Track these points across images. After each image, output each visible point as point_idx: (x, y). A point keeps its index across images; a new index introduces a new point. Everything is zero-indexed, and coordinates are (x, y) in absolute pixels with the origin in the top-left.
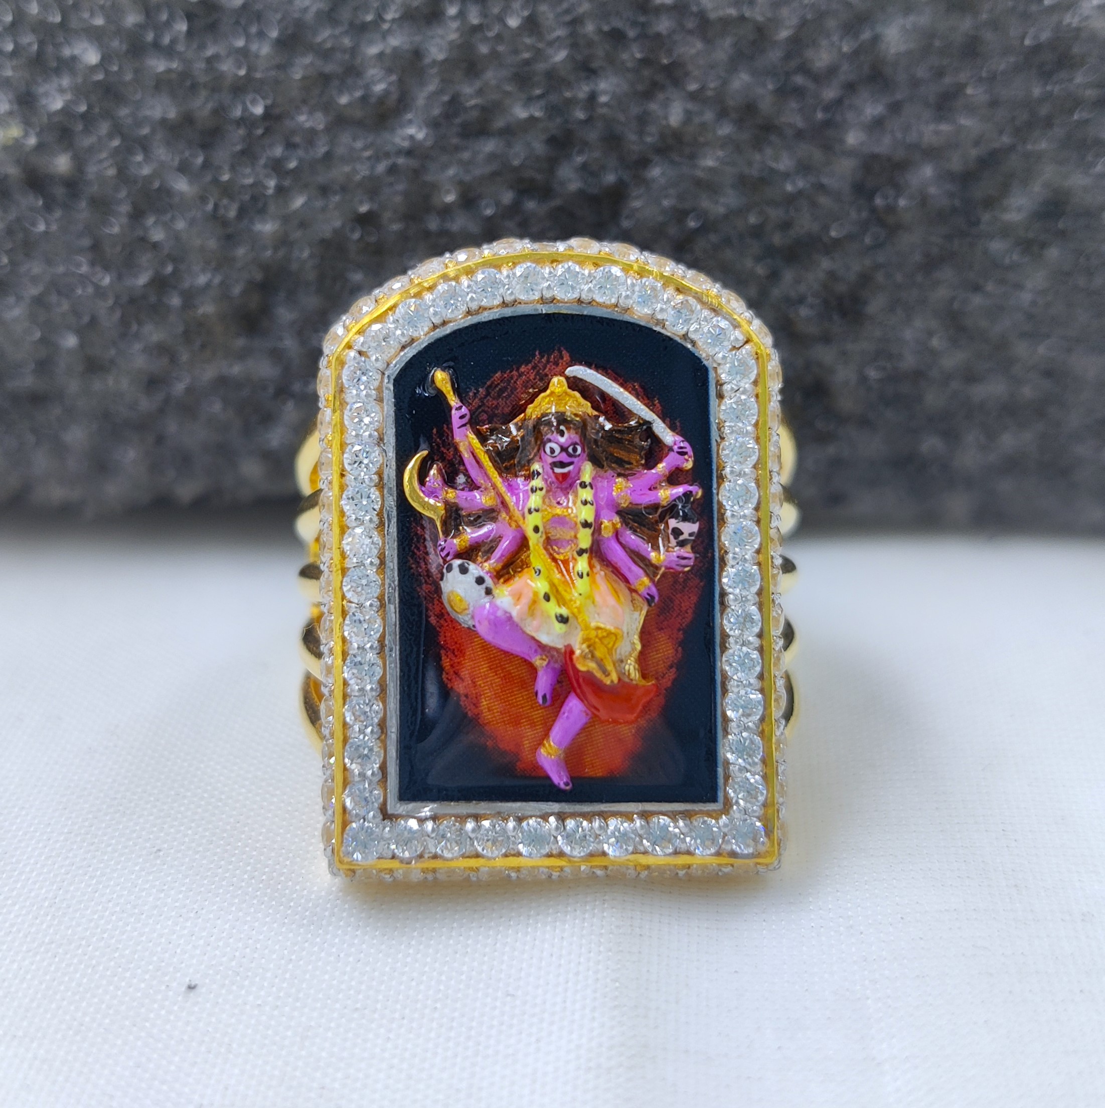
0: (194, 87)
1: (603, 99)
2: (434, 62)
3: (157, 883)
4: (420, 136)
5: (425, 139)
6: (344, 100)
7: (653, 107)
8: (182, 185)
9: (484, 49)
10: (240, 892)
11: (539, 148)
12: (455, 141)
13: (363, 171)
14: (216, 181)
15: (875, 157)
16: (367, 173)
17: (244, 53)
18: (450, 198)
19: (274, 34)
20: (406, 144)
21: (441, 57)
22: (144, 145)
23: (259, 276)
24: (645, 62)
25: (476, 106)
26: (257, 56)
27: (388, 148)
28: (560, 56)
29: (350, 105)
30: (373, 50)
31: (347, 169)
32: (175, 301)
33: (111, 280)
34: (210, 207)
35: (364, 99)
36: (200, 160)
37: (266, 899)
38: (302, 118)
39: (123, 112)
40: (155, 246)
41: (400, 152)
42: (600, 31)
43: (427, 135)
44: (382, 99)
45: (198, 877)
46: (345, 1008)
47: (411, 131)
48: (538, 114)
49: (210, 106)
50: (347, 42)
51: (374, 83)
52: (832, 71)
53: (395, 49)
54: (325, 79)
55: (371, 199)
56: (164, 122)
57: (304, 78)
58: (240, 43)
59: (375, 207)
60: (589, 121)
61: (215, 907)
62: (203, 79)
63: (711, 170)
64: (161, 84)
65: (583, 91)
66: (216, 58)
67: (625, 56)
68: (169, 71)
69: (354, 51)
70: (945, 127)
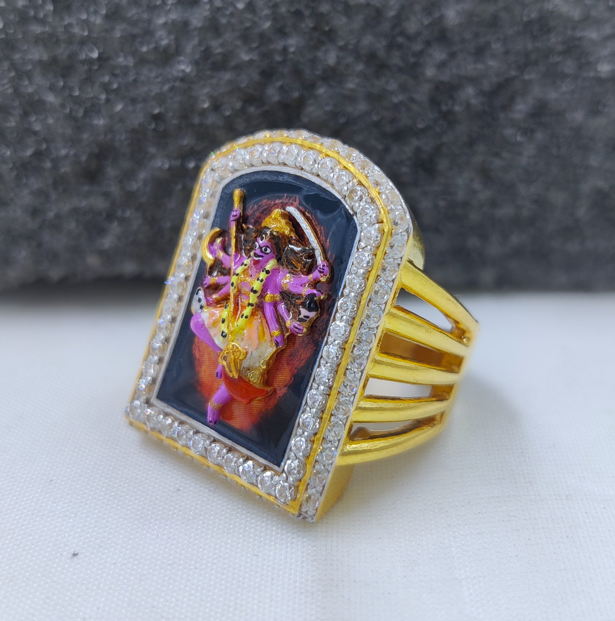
0: (57, 42)
1: (292, 49)
2: (196, 29)
3: (52, 498)
4: (188, 70)
5: (191, 72)
6: (144, 49)
7: (320, 54)
8: (51, 98)
9: (224, 21)
10: (99, 502)
11: (256, 77)
12: (209, 73)
13: (155, 90)
14: (71, 96)
15: (442, 82)
16: (158, 91)
17: (86, 23)
18: (206, 105)
19: (104, 12)
20: (181, 75)
21: (200, 25)
22: (29, 75)
23: (96, 150)
24: (315, 29)
25: (219, 53)
26: (94, 24)
27: (170, 76)
28: (267, 25)
29: (147, 52)
30: (161, 21)
31: (145, 89)
32: (48, 165)
33: (10, 153)
34: (68, 111)
35: (156, 49)
36: (62, 84)
37: (114, 505)
38: (121, 60)
39: (17, 56)
40: (35, 133)
41: (176, 79)
42: (289, 11)
43: (192, 69)
44: (166, 49)
45: (75, 495)
46: (163, 563)
47: (182, 67)
48: (255, 58)
49: (67, 53)
50: (145, 16)
51: (161, 39)
52: (418, 34)
53: (173, 21)
54: (134, 37)
55: (160, 106)
56: (40, 62)
57: (121, 37)
58: (84, 17)
59: (163, 110)
60: (284, 62)
61: (86, 511)
62: (63, 37)
63: (352, 90)
64: (38, 40)
65: (279, 45)
66: (70, 25)
67: (303, 26)
68: (43, 33)
69: (149, 21)
70: (480, 66)
